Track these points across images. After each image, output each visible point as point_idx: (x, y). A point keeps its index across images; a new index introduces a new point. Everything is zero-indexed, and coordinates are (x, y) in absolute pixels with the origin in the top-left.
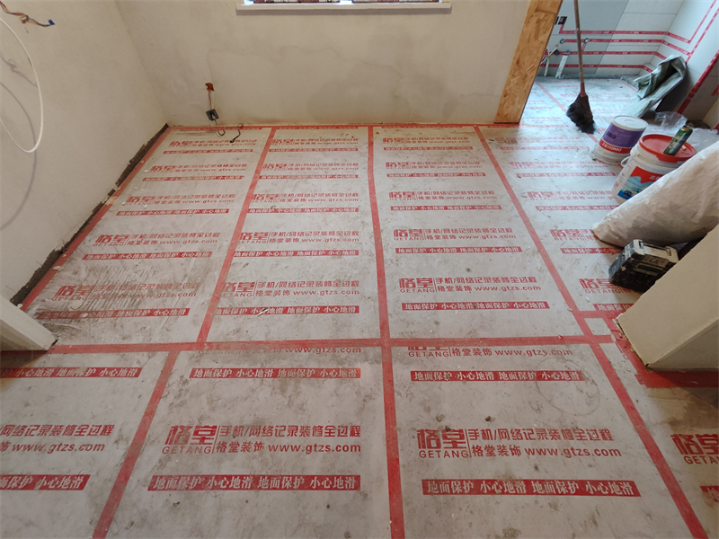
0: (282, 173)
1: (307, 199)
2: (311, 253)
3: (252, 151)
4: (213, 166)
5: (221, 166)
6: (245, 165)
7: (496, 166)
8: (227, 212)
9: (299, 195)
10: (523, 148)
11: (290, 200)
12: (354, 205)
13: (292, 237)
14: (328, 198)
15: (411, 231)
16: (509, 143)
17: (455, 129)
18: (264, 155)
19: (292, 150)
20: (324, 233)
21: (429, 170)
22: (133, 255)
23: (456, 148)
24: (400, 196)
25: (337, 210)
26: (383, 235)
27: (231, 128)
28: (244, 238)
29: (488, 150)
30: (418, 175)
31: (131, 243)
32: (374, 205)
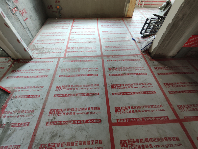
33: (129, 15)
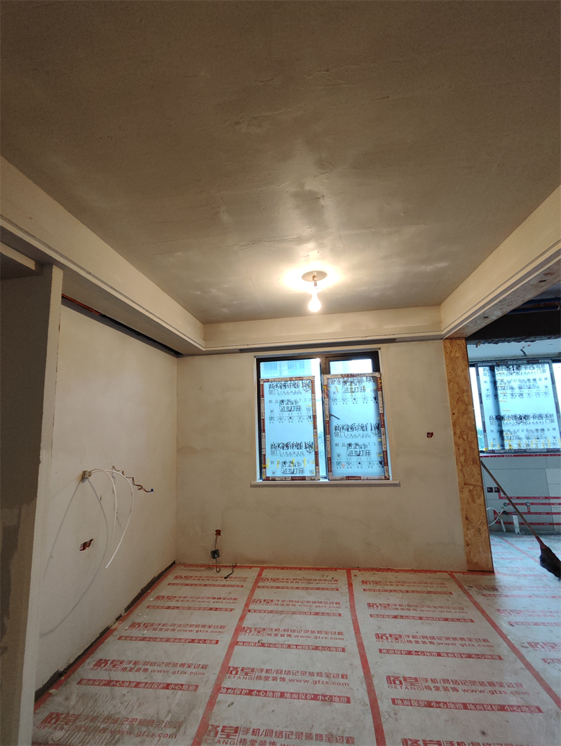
0: (270, 608)
1: (293, 634)
2: (298, 696)
3: (242, 586)
4: (208, 598)
5: (215, 598)
6: (236, 599)
7: (483, 612)
8: (217, 643)
9: (284, 630)
10: (506, 596)
11: (276, 635)
12: (341, 644)
13: (279, 676)
14: (313, 635)
15: (405, 679)
16: (489, 590)
17: (429, 574)
18: (253, 591)
19: (278, 588)
20: (312, 674)
21: (412, 613)
22: (123, 682)
23: (435, 593)
24: (387, 638)
25: (324, 648)
26: (375, 681)
27: (226, 567)
28: (231, 673)
29: (470, 596)
30: (402, 617)
31: (124, 669)
32: (361, 646)
33: (477, 563)
